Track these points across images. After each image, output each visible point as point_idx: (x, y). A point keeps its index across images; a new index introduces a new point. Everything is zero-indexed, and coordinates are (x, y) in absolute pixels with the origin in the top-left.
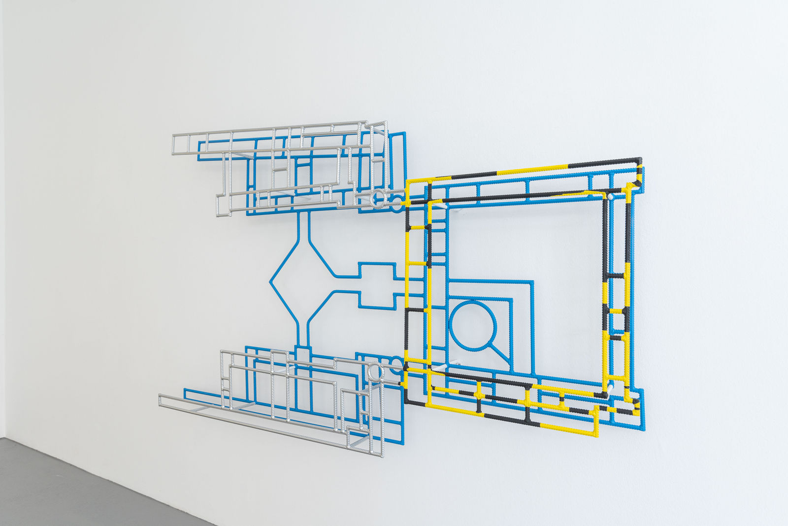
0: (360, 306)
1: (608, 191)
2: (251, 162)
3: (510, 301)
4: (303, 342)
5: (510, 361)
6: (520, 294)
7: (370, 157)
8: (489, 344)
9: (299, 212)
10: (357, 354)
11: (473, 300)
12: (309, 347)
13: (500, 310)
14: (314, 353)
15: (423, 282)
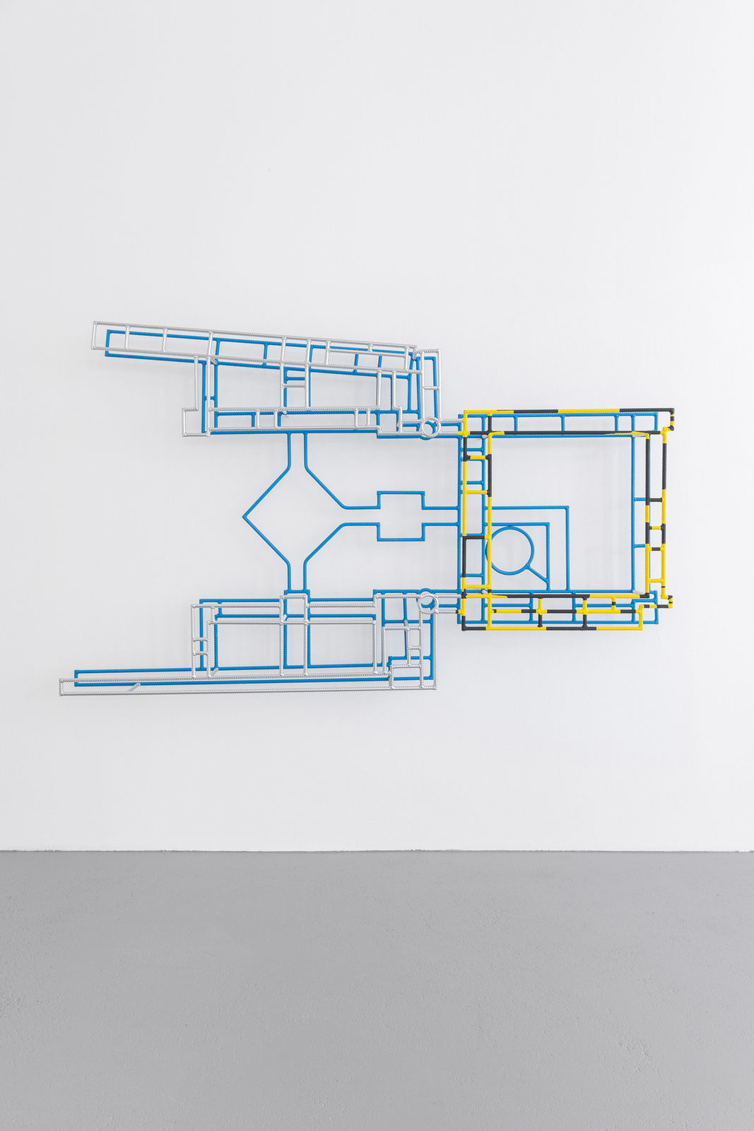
0: (379, 540)
1: (651, 433)
2: (210, 368)
3: (547, 525)
4: (297, 584)
5: (547, 580)
6: (556, 518)
7: (391, 379)
8: (527, 567)
9: (289, 432)
10: (375, 592)
11: (510, 526)
12: (305, 591)
13: (537, 534)
14: (311, 597)
15: (456, 511)
